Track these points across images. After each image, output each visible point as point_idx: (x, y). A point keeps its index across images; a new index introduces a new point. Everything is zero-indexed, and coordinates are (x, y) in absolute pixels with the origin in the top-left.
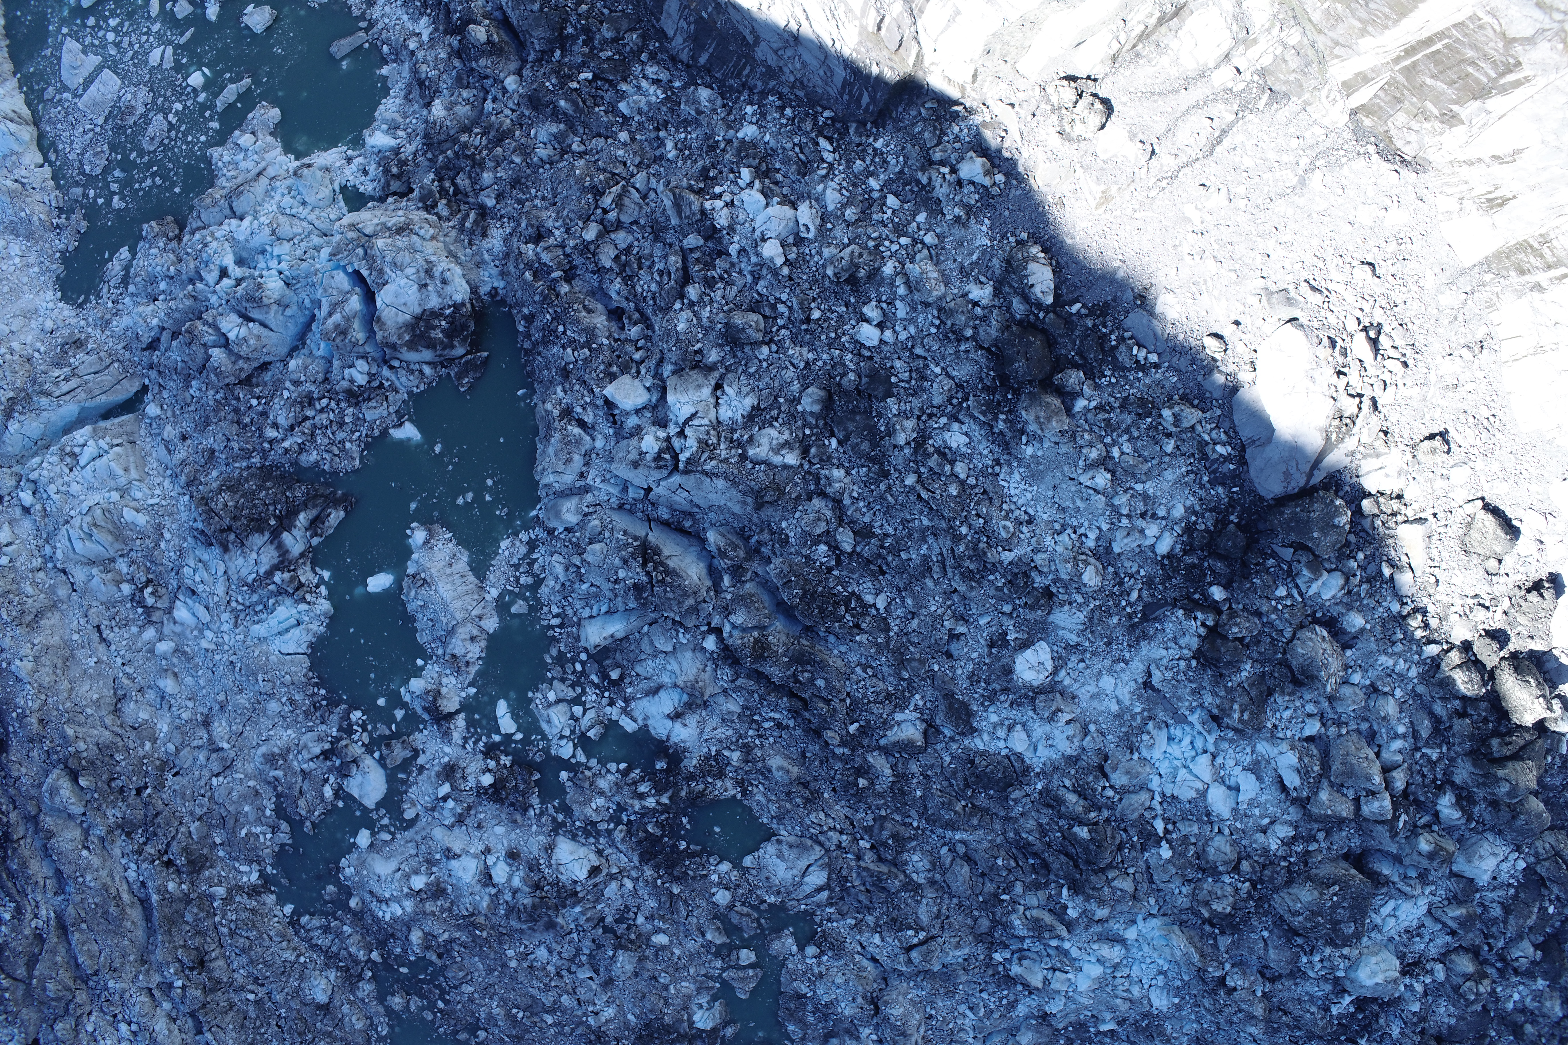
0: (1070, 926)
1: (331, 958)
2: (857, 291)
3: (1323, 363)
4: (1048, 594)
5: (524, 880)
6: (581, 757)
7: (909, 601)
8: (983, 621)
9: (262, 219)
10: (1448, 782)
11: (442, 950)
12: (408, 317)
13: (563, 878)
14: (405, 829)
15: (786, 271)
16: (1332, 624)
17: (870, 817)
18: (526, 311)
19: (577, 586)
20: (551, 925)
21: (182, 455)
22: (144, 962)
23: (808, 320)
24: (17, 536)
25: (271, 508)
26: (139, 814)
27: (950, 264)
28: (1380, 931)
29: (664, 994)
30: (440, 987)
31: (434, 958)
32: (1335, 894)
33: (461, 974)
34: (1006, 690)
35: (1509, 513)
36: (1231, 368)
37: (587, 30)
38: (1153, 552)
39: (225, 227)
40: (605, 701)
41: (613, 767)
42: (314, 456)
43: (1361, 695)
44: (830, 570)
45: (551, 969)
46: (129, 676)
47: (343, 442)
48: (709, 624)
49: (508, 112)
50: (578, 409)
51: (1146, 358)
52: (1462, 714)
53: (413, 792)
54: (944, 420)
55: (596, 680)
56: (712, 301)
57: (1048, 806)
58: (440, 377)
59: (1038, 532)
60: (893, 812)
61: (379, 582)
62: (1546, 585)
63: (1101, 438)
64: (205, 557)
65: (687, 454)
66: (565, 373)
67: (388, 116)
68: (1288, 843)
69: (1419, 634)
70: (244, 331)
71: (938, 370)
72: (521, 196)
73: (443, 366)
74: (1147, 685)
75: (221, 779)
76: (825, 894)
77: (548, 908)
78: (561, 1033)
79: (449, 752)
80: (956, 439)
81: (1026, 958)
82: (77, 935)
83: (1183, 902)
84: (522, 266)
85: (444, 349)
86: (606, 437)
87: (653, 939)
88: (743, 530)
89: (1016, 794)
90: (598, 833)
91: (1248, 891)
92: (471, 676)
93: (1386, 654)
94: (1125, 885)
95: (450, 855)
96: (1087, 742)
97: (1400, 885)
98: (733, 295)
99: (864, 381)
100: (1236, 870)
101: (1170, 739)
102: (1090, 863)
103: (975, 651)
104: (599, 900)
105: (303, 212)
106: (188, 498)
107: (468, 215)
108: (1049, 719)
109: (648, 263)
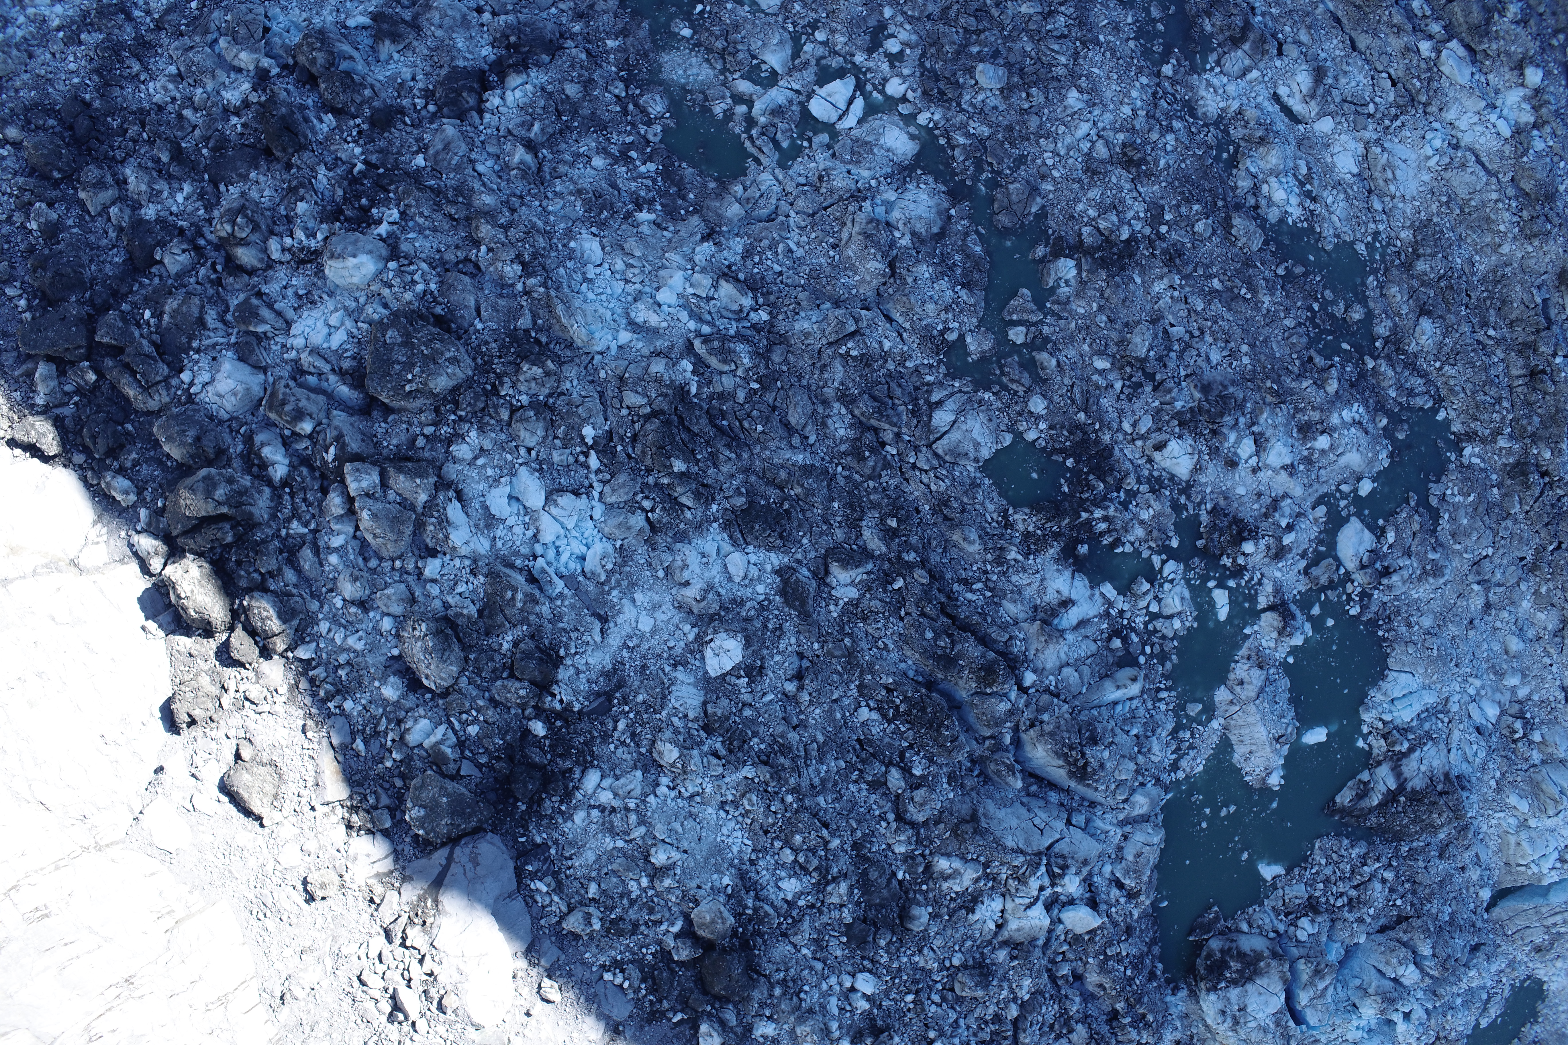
0: (689, 351)
1: (1411, 364)
2: (872, 1021)
3: (449, 987)
4: (708, 729)
5: (1226, 438)
6: (1156, 560)
7: (838, 716)
8: (770, 697)
10: (276, 491)
11: (1309, 366)
12: (1258, 982)
13: (1190, 441)
14: (1326, 495)
16: (413, 685)
17: (884, 480)
18: (1154, 984)
19: (1142, 732)
20: (1206, 389)
21: (1467, 855)
23: (917, 993)
25: (1400, 810)
28: (345, 310)
29: (1103, 302)
31: (1319, 360)
32: (410, 381)
33: (1294, 340)
34: (748, 620)
35: (232, 809)
36: (534, 971)
38: (602, 770)
40: (1128, 615)
41: (1128, 548)
42: (1355, 853)
43: (379, 604)
44: (911, 746)
45: (1209, 339)
46: (1548, 655)
47: (1327, 865)
48: (1028, 696)
50: (1121, 901)
51: (614, 974)
52: (268, 576)
53: (1314, 533)
54: (801, 903)
55: (1133, 636)
56: (997, 1003)
57: (706, 487)
58: (1233, 919)
59: (718, 797)
60: (861, 484)
61: (1317, 736)
62: (183, 725)
63: (658, 895)
64: (1465, 766)
65: (1038, 874)
66: (1129, 931)
68: (457, 437)
69: (320, 672)
70: (1400, 971)
71: (804, 951)
73: (1230, 929)
74: (604, 620)
75: (1484, 554)
76: (935, 398)
77: (1208, 411)
78: (1207, 267)
79: (1276, 572)
80: (790, 887)
81: (734, 312)
83: (570, 372)
85: (1230, 949)
86: (1100, 873)
87: (1109, 366)
88: (985, 783)
89: (740, 501)
90: (1149, 481)
91: (502, 384)
92: (1246, 645)
93: (355, 651)
94: (632, 399)
95: (1290, 469)
96: (667, 559)
97: (326, 368)
98: (978, 1010)
99: (870, 939)
100: (513, 411)
101: (583, 558)
102: (668, 423)
103: (777, 663)
104: (1157, 414)
106: (1470, 816)
108: (707, 589)
109: (1045, 1028)
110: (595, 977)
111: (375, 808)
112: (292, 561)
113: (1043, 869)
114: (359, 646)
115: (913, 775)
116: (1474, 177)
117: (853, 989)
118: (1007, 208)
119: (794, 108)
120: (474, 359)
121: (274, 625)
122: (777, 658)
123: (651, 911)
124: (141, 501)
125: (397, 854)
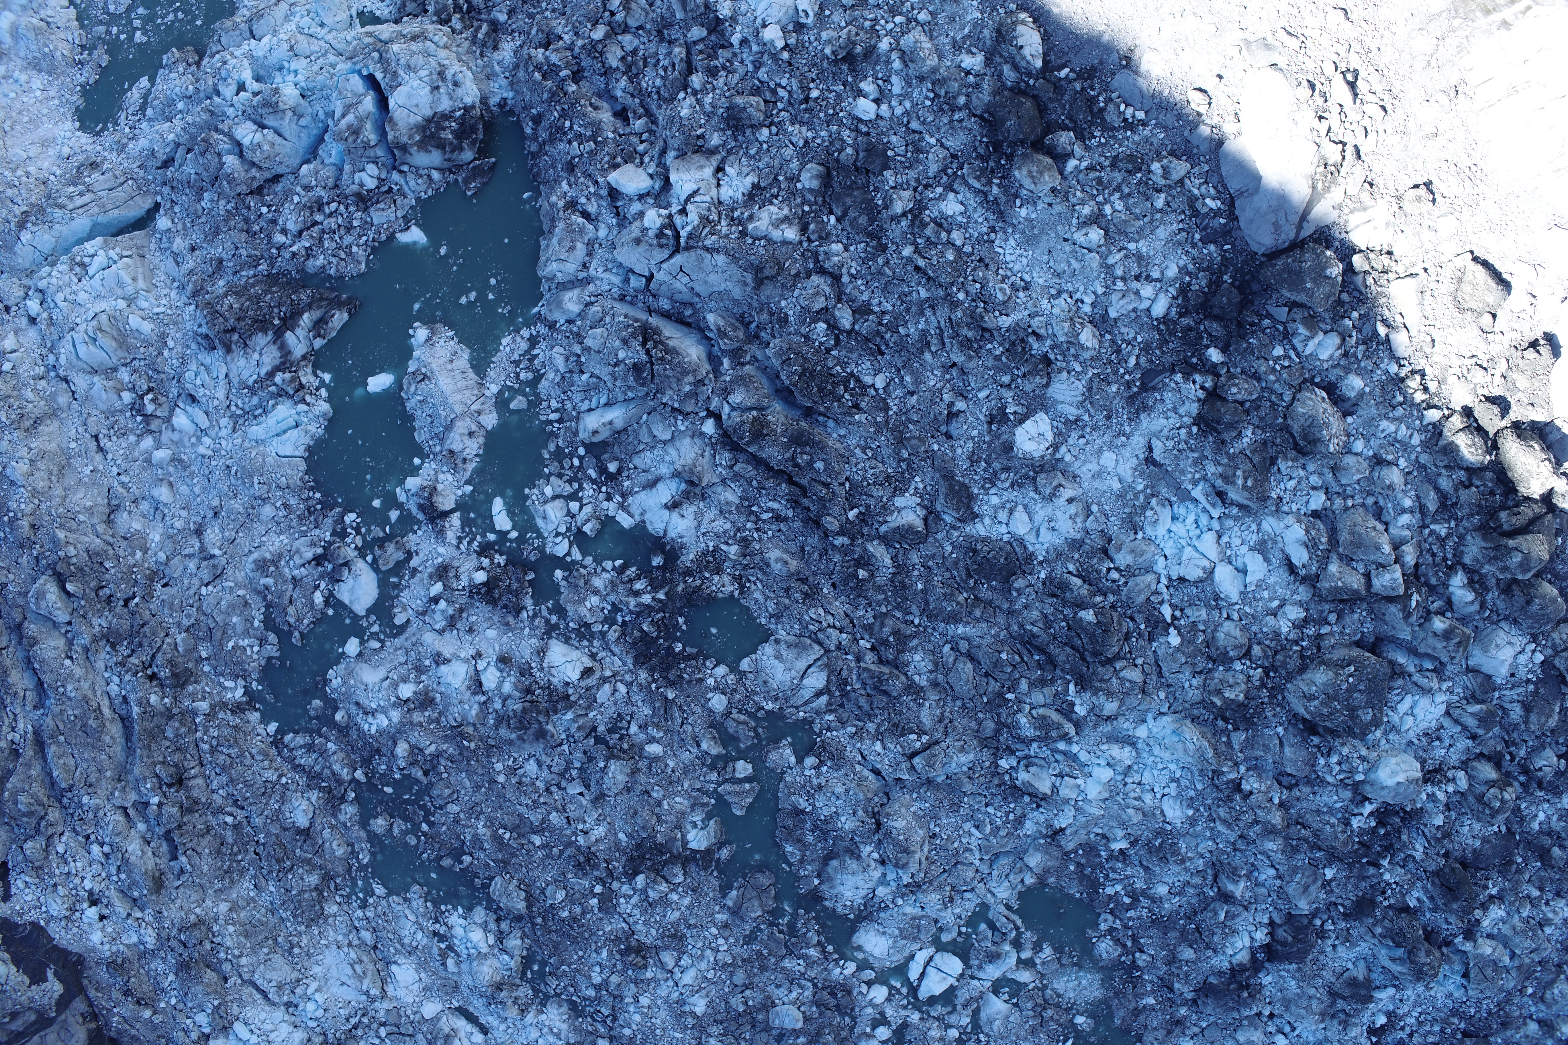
0: (1078, 725)
1: (313, 778)
2: (854, 70)
3: (1305, 106)
4: (1047, 361)
5: (515, 686)
6: (577, 555)
7: (908, 379)
8: (982, 396)
9: (281, 36)
10: (1458, 561)
11: (428, 766)
12: (419, 119)
13: (555, 681)
14: (395, 636)
15: (785, 55)
16: (1332, 390)
17: (870, 614)
18: (534, 111)
19: (576, 377)
20: (541, 734)
21: (191, 265)
22: (120, 781)
23: (807, 100)
24: (21, 345)
25: (276, 310)
26: (126, 625)
27: (943, 39)
28: (1398, 732)
29: (657, 810)
30: (423, 807)
31: (419, 774)
32: (1351, 676)
33: (447, 792)
34: (1006, 469)
35: (1499, 267)
36: (1216, 120)
38: (1150, 316)
39: (244, 47)
40: (602, 496)
41: (608, 565)
42: (321, 261)
43: (1365, 464)
44: (828, 351)
45: (540, 784)
46: (123, 485)
47: (350, 246)
48: (708, 410)
50: (583, 200)
51: (1133, 117)
52: (1468, 484)
53: (405, 596)
54: (939, 190)
55: (594, 476)
56: (714, 89)
57: (1053, 596)
58: (448, 183)
59: (1034, 295)
60: (894, 608)
61: (379, 382)
62: (1542, 342)
63: (1093, 197)
64: (208, 361)
65: (689, 228)
66: (571, 168)
68: (1299, 625)
69: (1419, 397)
70: (258, 137)
71: (933, 141)
72: (532, 10)
73: (451, 172)
74: (1150, 460)
75: (210, 588)
76: (824, 699)
77: (539, 713)
78: (549, 856)
79: (443, 552)
80: (951, 206)
81: (1033, 764)
82: (53, 748)
83: (1193, 695)
84: (531, 68)
85: (452, 151)
86: (609, 227)
87: (647, 748)
88: (742, 316)
89: (1019, 583)
90: (592, 636)
91: (1260, 679)
92: (468, 474)
93: (1388, 419)
94: (1134, 675)
95: (440, 660)
96: (1090, 524)
97: (1416, 677)
98: (735, 81)
99: (862, 155)
100: (1248, 655)
101: (1173, 519)
102: (1097, 655)
103: (974, 428)
104: (592, 705)
105: (321, 32)
106: (193, 307)
107: (480, 27)
108: (1051, 498)
109: (653, 61)
110: (1153, 113)
111: (1366, 273)
112: (1443, 496)
113: (683, 233)
114: (1383, 424)
115: (826, 323)
116: (268, 977)
117: (878, 101)
118: (761, 891)
119: (977, 962)
120: (1286, 699)
121: (1462, 440)
122: (975, 433)
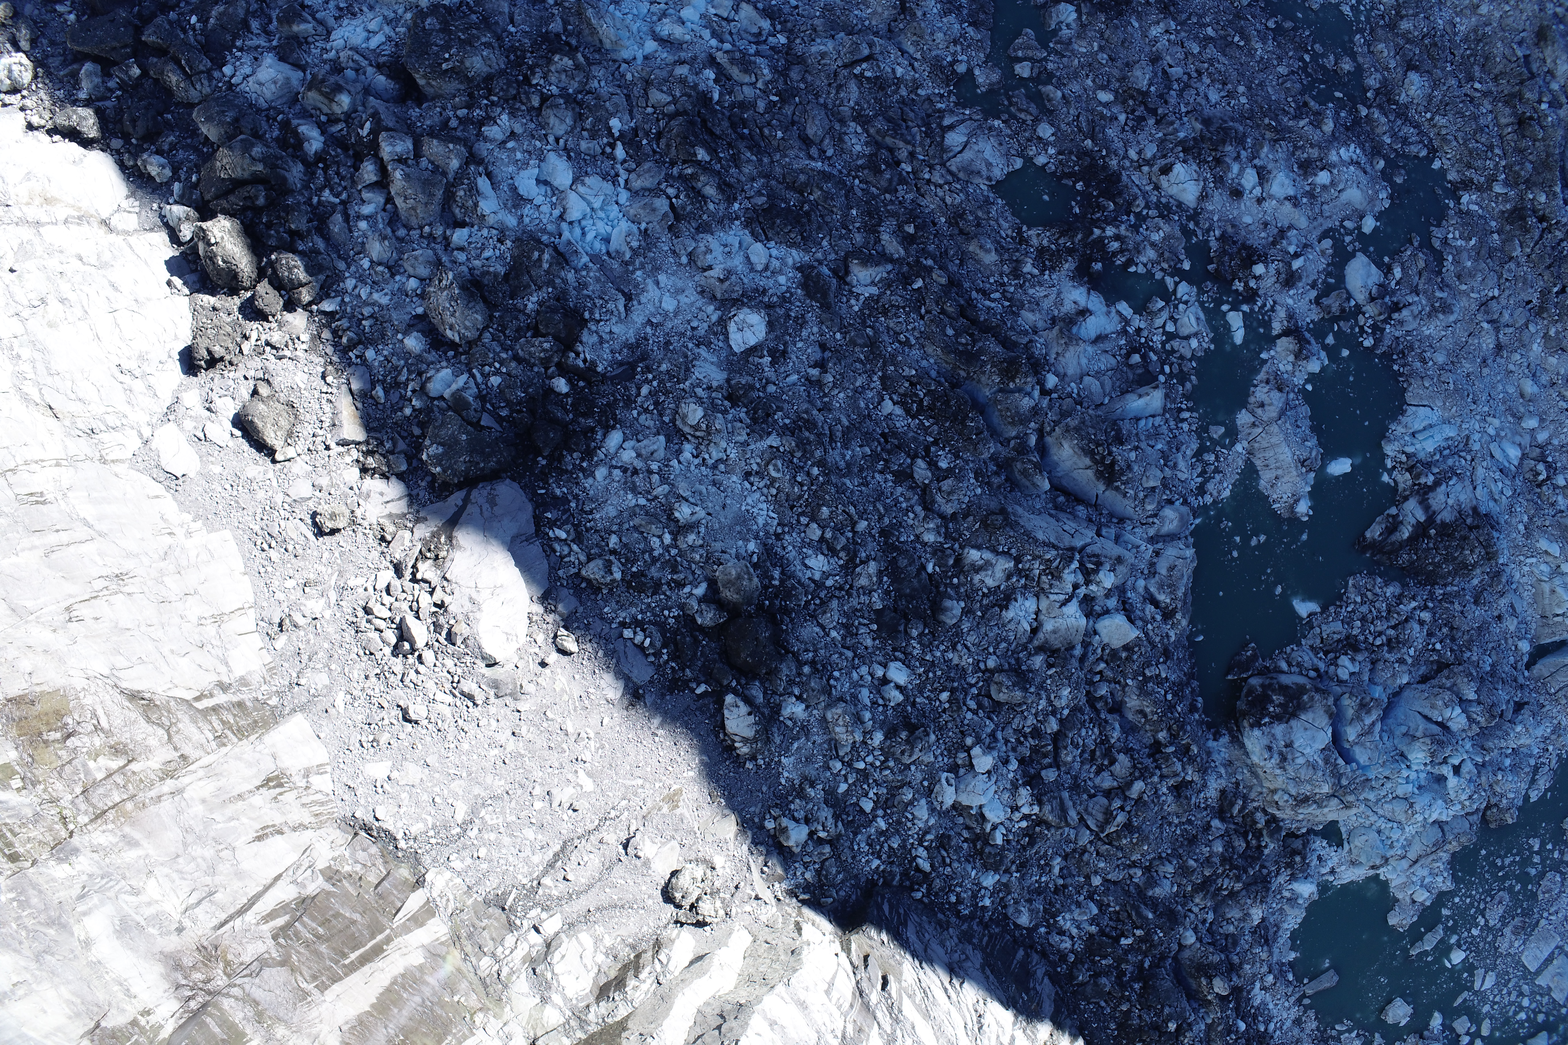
0: (713, 62)
1: (1403, 114)
2: (907, 718)
3: (459, 617)
4: (732, 400)
5: (1229, 168)
6: (1170, 281)
7: (862, 405)
8: (794, 378)
9: (1419, 820)
10: (310, 165)
11: (1305, 109)
13: (1195, 167)
14: (1331, 229)
15: (969, 741)
16: (439, 342)
17: (901, 193)
18: (1196, 716)
19: (1166, 448)
20: (1207, 122)
21: (1503, 602)
23: (952, 691)
25: (1432, 545)
27: (820, 740)
28: (384, 18)
29: (1103, 43)
31: (1312, 104)
32: (446, 60)
33: (1288, 85)
34: (771, 306)
35: (245, 445)
36: (550, 618)
37: (1123, 986)
38: (624, 433)
39: (1451, 813)
40: (1145, 333)
41: (1141, 270)
42: (1389, 591)
43: (406, 266)
44: (935, 443)
45: (1206, 81)
47: (1363, 603)
48: (1051, 398)
49: (1196, 909)
50: (1159, 618)
51: (635, 633)
52: (296, 235)
53: (1322, 264)
54: (829, 584)
55: (1151, 354)
56: (1036, 715)
57: (729, 186)
58: (1272, 659)
59: (742, 464)
60: (878, 196)
61: (1341, 467)
62: (202, 364)
63: (681, 554)
64: (1492, 504)
65: (1071, 569)
66: (1166, 654)
67: (1296, 912)
68: (490, 119)
69: (345, 323)
70: (1447, 713)
71: (833, 634)
72: (1189, 828)
73: (1269, 669)
74: (629, 298)
75: (1490, 295)
76: (947, 122)
77: (1211, 139)
78: (1200, 17)
79: (1288, 300)
80: (818, 564)
81: (754, 35)
83: (598, 72)
85: (1270, 685)
86: (1134, 588)
87: (1112, 98)
88: (1012, 489)
89: (761, 200)
90: (1157, 207)
91: (533, 73)
92: (1264, 369)
93: (380, 306)
94: (657, 98)
95: (1294, 200)
96: (691, 246)
97: (364, 63)
98: (1016, 721)
99: (902, 628)
100: (544, 99)
101: (607, 240)
102: (692, 123)
103: (800, 350)
104: (1162, 142)
105: (1381, 824)
106: (1501, 561)
107: (1240, 811)
108: (729, 273)
109: (1086, 755)
110: (614, 634)
111: (392, 452)
112: (322, 229)
113: (1075, 565)
114: (385, 301)
115: (939, 469)
117: (885, 681)
120: (507, 57)
121: (301, 274)
122: (800, 345)
123: (674, 571)
124: (175, 177)
125: (412, 498)
